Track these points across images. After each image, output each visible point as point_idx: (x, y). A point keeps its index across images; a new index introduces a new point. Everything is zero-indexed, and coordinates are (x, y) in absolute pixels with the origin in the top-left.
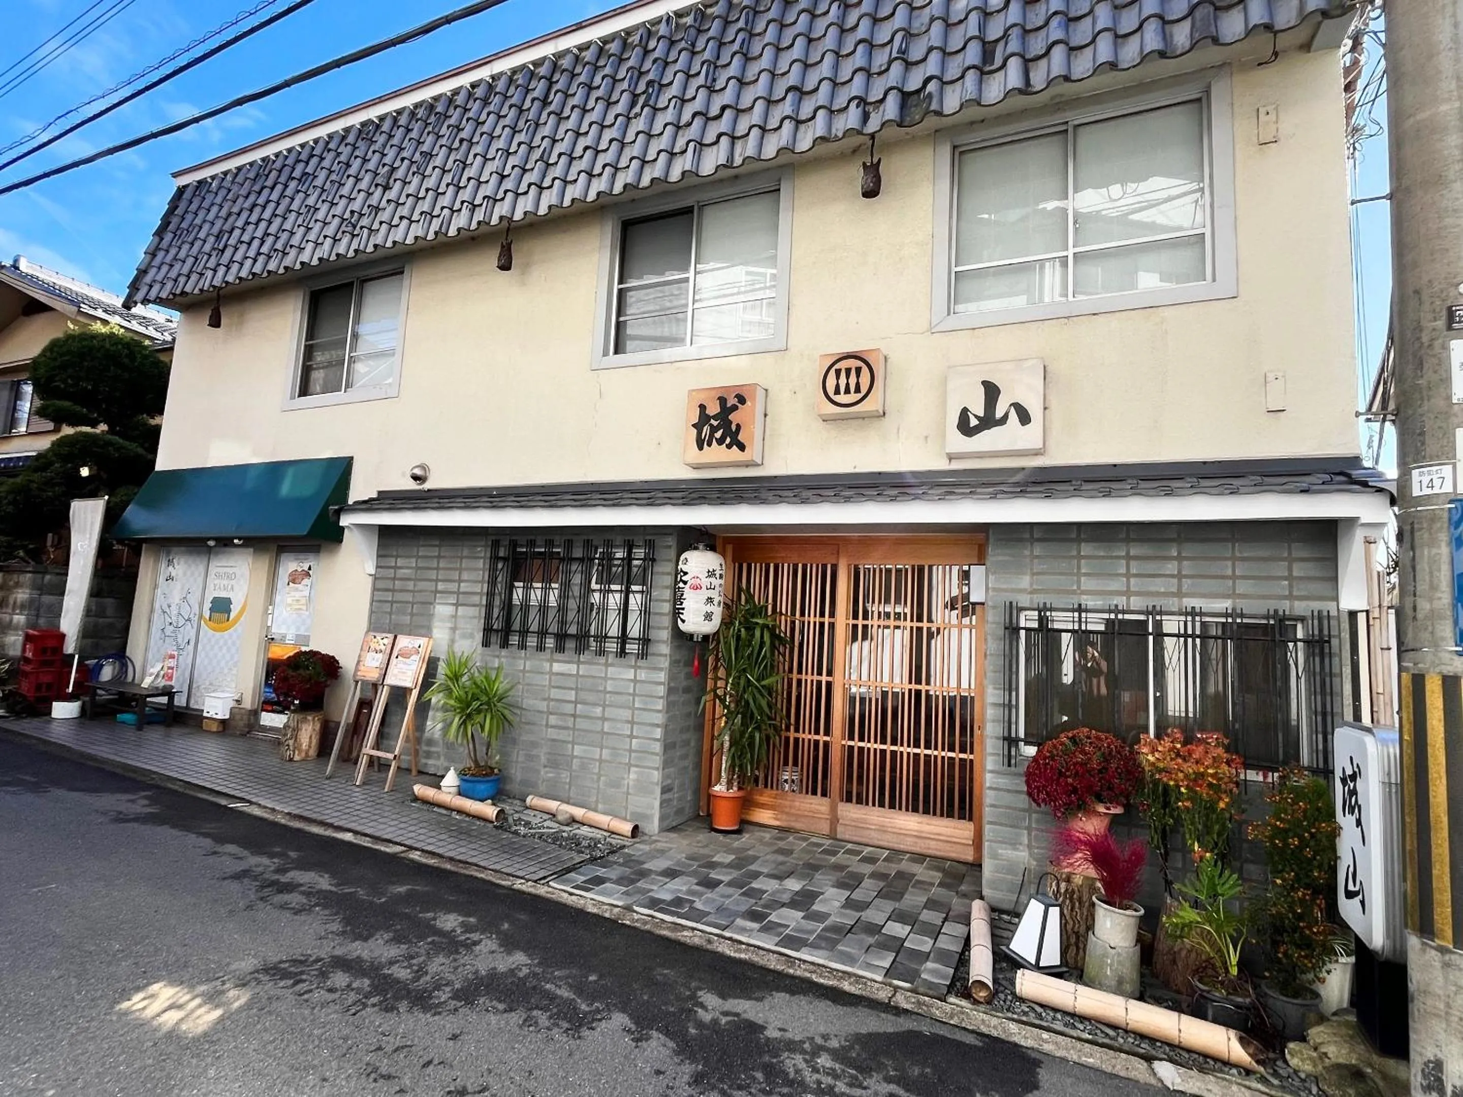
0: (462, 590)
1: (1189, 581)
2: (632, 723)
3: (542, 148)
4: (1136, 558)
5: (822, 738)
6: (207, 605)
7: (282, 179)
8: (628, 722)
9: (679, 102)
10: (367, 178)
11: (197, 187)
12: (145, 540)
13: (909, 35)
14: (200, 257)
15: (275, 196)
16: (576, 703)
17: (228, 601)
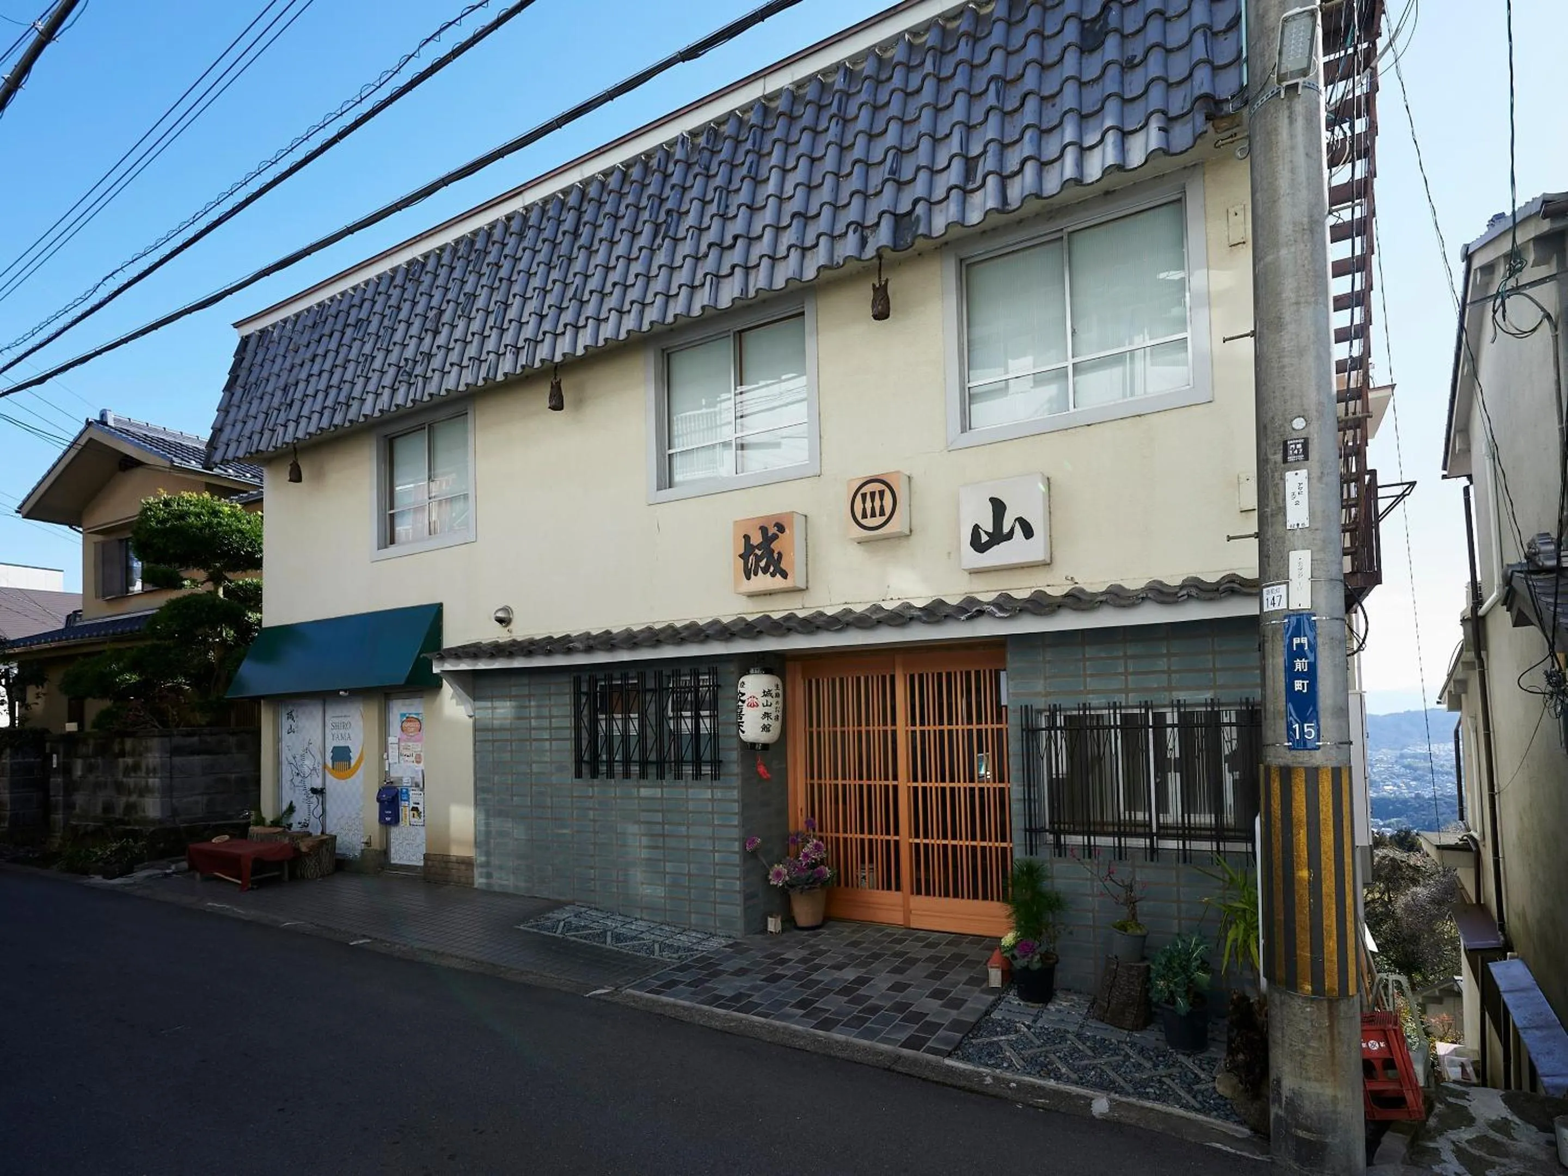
0: (553, 725)
1: (1178, 676)
2: (713, 838)
3: (575, 285)
4: (1134, 657)
5: (892, 838)
6: (329, 755)
7: (339, 327)
8: (710, 838)
9: (696, 232)
10: (417, 322)
11: (260, 337)
12: (263, 697)
13: (901, 152)
14: (270, 412)
15: (333, 346)
16: (663, 823)
17: (347, 750)
